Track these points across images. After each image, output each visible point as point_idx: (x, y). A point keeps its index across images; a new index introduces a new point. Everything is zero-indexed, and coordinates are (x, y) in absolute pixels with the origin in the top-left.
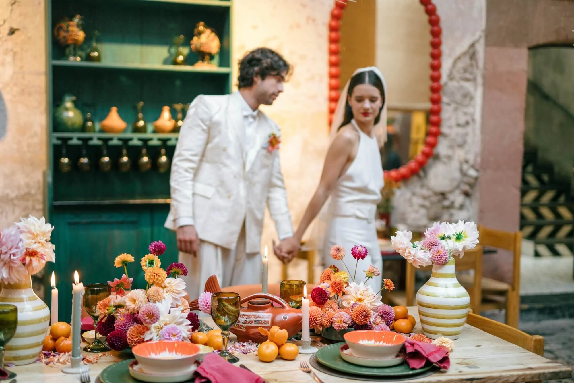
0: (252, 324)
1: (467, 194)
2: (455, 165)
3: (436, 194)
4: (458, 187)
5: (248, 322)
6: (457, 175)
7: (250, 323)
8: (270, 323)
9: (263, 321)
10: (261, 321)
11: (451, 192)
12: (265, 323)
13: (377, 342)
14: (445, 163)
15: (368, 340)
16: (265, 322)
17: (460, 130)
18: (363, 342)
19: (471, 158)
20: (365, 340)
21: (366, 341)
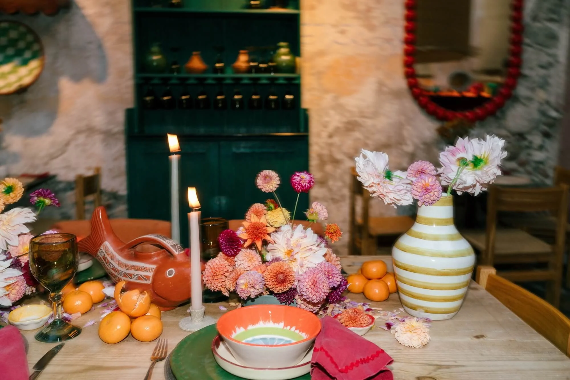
0: (131, 279)
1: (546, 135)
2: (534, 106)
3: (514, 134)
4: (536, 128)
5: (127, 275)
6: (536, 115)
7: (129, 276)
8: (151, 279)
9: (143, 276)
10: (141, 275)
11: (529, 132)
12: (145, 279)
13: (287, 326)
14: (524, 105)
15: (274, 322)
16: (145, 277)
17: (542, 72)
18: (265, 324)
19: (552, 99)
20: (269, 322)
21: (271, 322)
